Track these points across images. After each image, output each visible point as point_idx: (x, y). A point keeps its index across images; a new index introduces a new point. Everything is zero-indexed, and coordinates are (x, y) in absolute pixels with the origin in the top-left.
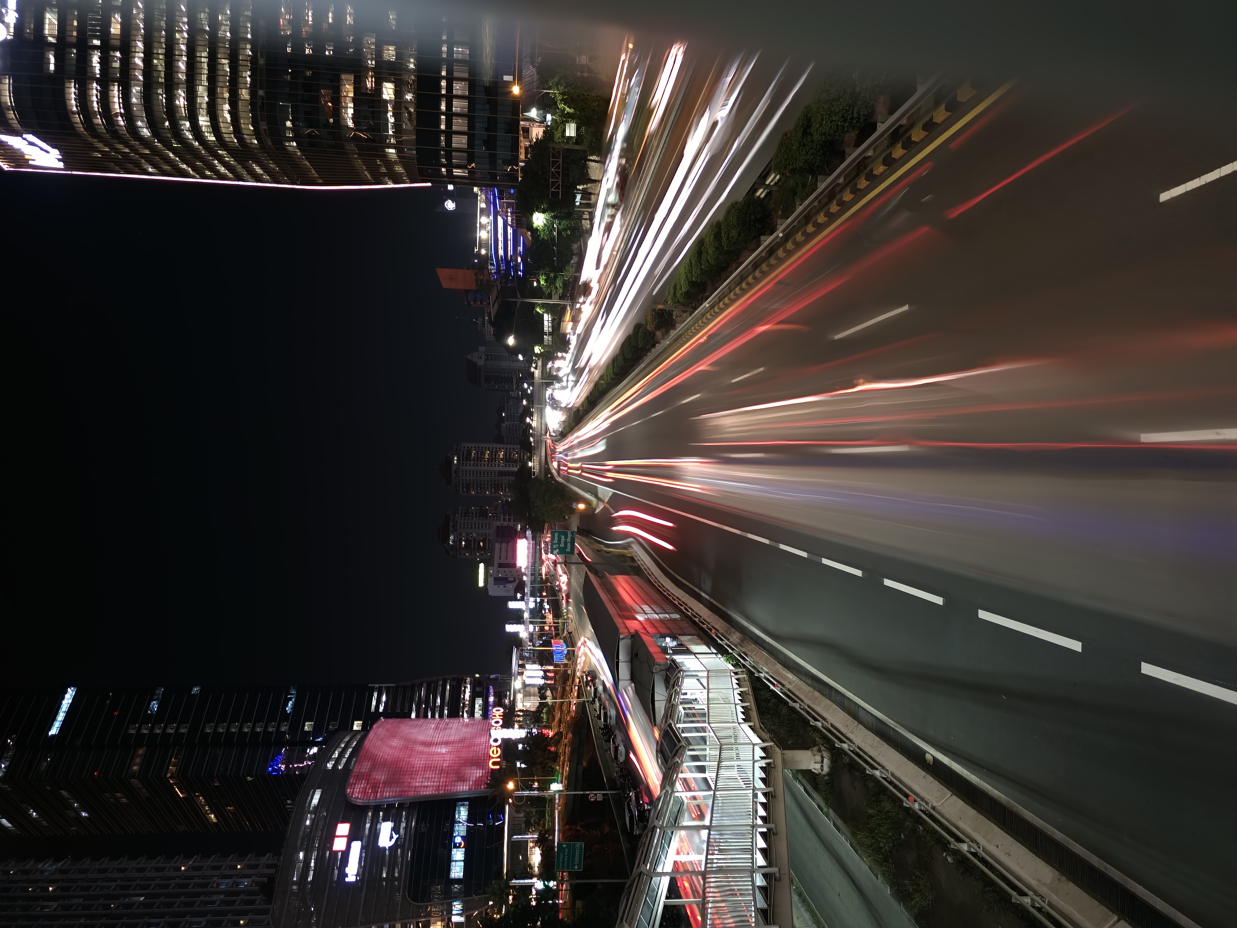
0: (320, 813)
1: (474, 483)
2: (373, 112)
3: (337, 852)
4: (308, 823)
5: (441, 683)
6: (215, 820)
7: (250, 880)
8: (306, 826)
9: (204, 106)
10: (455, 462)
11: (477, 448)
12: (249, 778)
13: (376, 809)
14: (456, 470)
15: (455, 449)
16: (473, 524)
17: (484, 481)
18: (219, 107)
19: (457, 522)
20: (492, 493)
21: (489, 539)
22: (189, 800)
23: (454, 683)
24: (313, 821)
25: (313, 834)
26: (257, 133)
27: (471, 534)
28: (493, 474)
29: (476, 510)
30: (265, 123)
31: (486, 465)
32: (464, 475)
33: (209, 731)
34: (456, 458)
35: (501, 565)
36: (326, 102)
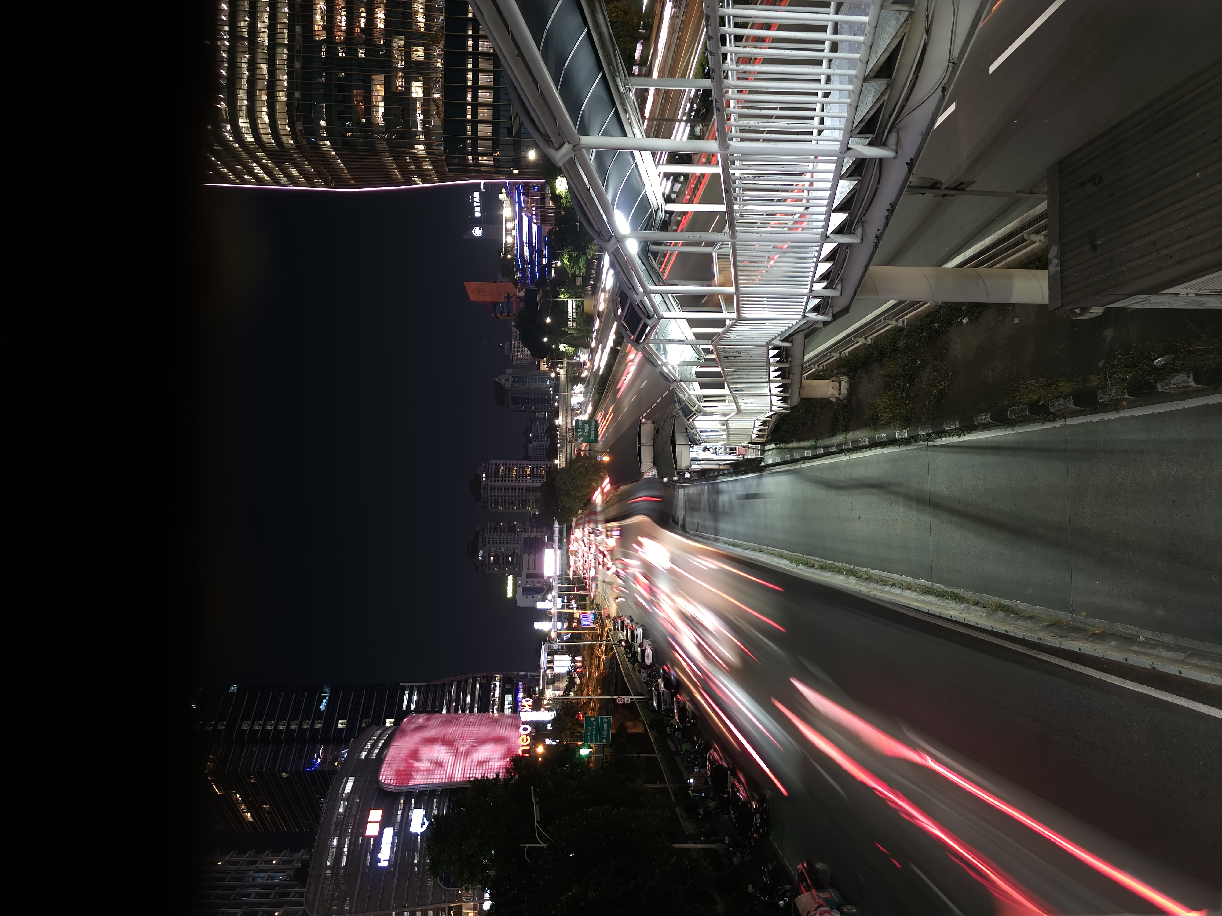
0: (353, 800)
1: (502, 499)
2: (403, 110)
3: (370, 837)
4: (341, 810)
5: (471, 681)
6: (251, 820)
7: (285, 874)
8: (339, 812)
9: (244, 108)
10: (484, 479)
11: (505, 465)
12: (284, 775)
13: (409, 795)
14: (485, 487)
15: (483, 466)
16: (502, 539)
17: (512, 496)
18: (258, 109)
19: (486, 538)
20: (519, 509)
21: (517, 554)
22: (227, 798)
23: (484, 681)
24: (346, 808)
25: (346, 819)
26: (293, 133)
27: (500, 549)
28: (521, 489)
29: (504, 525)
30: (301, 123)
31: (514, 481)
32: (493, 491)
33: (246, 728)
34: (484, 475)
35: (529, 576)
36: (358, 102)
